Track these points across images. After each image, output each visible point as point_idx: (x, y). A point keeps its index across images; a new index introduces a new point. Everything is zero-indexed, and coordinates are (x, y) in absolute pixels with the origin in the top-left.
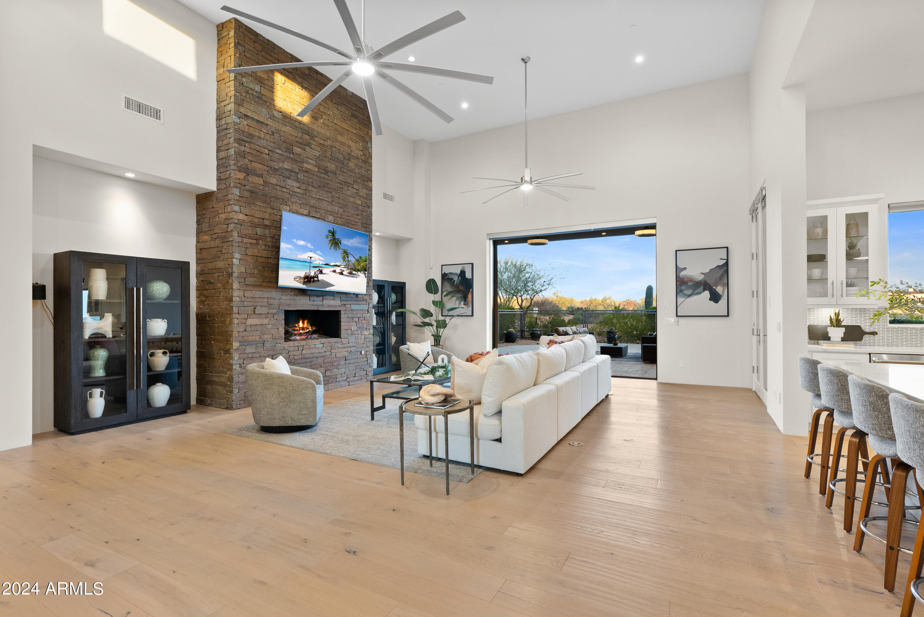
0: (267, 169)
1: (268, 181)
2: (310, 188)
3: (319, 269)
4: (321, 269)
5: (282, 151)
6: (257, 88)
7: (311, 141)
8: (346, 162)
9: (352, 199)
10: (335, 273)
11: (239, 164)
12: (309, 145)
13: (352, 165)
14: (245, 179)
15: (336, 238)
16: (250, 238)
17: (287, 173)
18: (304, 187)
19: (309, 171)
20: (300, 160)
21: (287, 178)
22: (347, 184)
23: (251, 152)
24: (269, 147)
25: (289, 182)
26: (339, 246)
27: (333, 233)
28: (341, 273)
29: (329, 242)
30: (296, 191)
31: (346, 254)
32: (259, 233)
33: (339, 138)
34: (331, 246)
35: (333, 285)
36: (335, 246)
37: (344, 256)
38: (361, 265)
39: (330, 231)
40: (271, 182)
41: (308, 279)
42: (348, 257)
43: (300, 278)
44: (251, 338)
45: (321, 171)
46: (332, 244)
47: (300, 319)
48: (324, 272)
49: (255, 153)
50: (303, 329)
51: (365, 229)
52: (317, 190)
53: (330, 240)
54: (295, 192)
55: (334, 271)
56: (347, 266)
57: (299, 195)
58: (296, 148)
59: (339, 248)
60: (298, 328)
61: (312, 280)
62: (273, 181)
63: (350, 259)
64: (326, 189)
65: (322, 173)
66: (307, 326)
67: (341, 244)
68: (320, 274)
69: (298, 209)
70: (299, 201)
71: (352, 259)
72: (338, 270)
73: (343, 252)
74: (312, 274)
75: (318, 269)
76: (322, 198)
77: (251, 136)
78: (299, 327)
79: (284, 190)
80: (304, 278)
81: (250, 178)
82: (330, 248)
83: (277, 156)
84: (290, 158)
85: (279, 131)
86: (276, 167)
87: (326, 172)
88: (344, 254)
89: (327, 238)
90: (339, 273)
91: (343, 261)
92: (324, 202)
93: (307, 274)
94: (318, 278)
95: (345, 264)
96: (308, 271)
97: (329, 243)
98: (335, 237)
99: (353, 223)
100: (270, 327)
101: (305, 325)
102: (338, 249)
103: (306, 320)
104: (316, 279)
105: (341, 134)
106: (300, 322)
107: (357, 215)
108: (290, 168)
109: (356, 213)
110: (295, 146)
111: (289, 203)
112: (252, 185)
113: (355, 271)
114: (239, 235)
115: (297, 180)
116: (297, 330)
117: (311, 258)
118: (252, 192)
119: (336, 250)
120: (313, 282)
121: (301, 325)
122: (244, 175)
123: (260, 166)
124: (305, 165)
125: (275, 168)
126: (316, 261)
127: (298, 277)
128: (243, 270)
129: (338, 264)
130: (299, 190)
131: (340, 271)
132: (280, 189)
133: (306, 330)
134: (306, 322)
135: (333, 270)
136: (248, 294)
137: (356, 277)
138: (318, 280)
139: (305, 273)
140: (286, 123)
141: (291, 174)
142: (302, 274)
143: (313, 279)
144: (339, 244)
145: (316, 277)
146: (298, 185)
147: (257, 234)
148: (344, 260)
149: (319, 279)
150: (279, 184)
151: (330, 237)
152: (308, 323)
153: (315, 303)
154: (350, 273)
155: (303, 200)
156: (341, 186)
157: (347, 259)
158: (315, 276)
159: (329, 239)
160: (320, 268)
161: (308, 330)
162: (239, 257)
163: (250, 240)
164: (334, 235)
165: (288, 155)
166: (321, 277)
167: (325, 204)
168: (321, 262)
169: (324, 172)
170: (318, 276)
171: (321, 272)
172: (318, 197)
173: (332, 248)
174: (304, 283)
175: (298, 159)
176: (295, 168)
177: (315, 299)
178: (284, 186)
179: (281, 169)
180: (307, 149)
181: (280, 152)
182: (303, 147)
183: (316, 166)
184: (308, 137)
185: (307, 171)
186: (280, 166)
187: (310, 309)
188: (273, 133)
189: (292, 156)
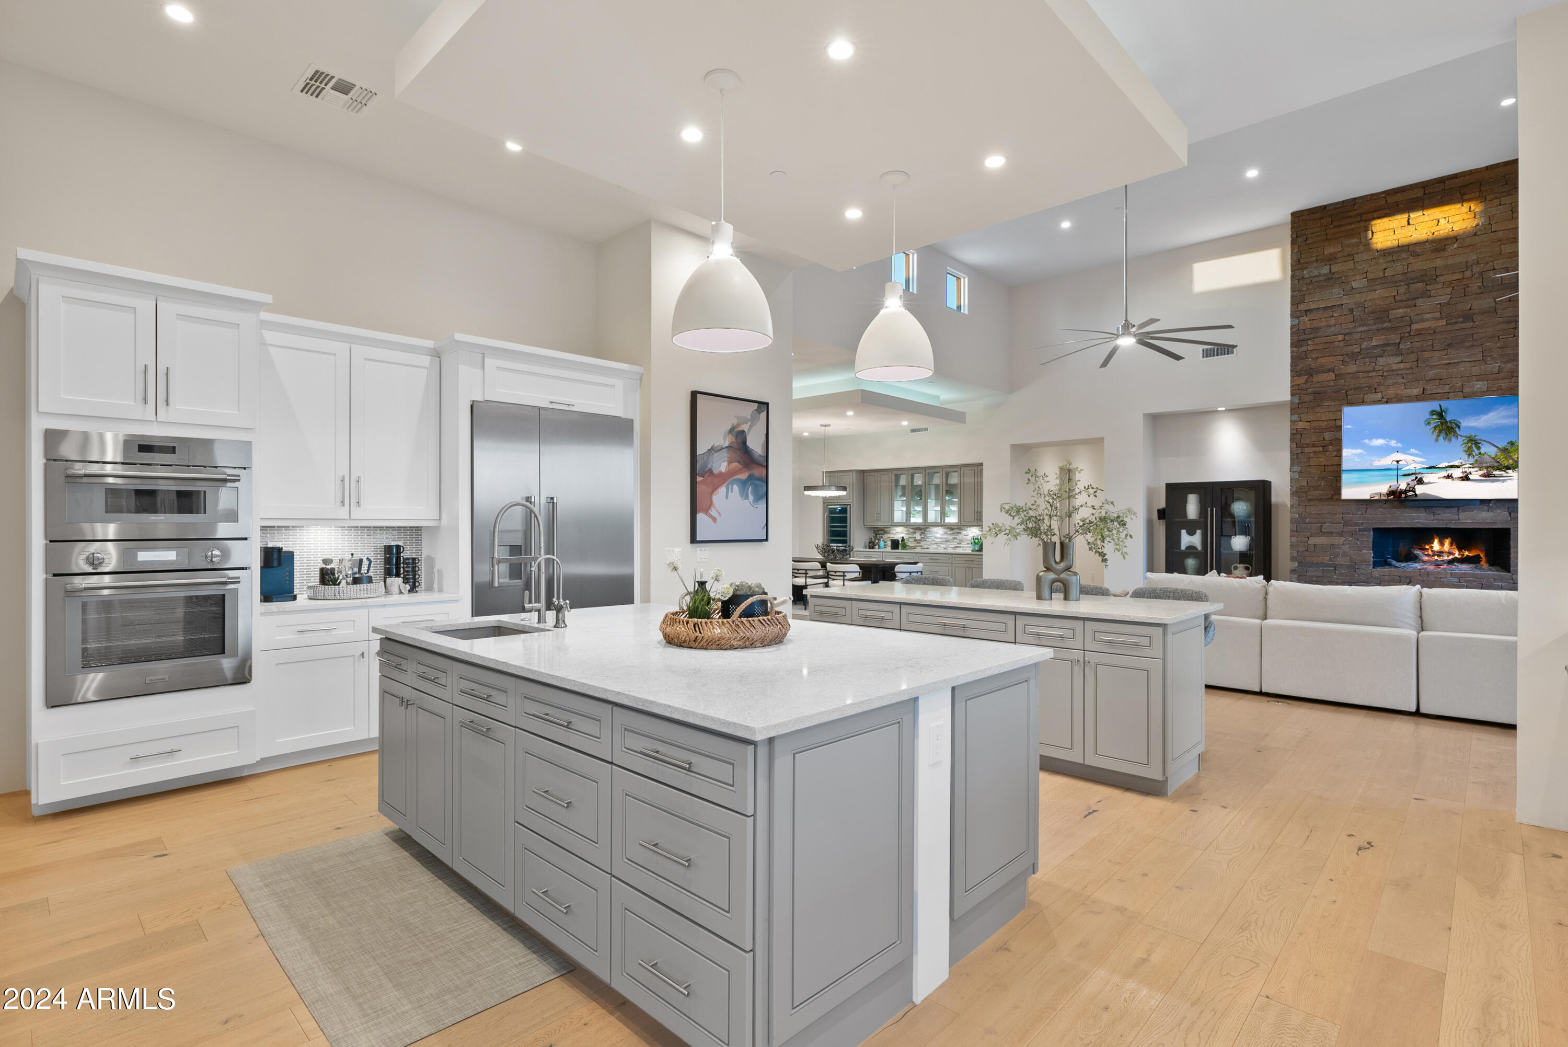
0: (1341, 358)
1: (1342, 372)
2: (1427, 355)
5: (1369, 325)
6: (1325, 270)
7: (1429, 288)
10: (1449, 479)
11: (1298, 368)
12: (1426, 294)
14: (1306, 382)
15: (1448, 419)
16: (1314, 446)
17: (1378, 351)
18: (1413, 357)
19: (1422, 333)
20: (1404, 324)
21: (1376, 357)
23: (1316, 347)
24: (1343, 332)
25: (1381, 361)
26: (1456, 432)
27: (1440, 415)
28: (1465, 478)
29: (1432, 430)
30: (1395, 368)
31: (1473, 442)
32: (1327, 438)
34: (1438, 436)
36: (1447, 435)
37: (1470, 449)
39: (1432, 414)
40: (1349, 371)
41: (1395, 496)
42: (1479, 449)
43: (1380, 493)
44: (1315, 560)
45: (1454, 321)
46: (1439, 432)
47: (1435, 537)
48: (1426, 480)
49: (1321, 347)
50: (1440, 553)
52: (1445, 352)
53: (1435, 427)
54: (1392, 371)
55: (1448, 476)
56: (1478, 465)
57: (1402, 372)
58: (1394, 311)
59: (1456, 436)
60: (1430, 552)
62: (1352, 368)
63: (1484, 451)
64: (1468, 344)
65: (1456, 323)
66: (1449, 549)
67: (1460, 428)
68: (1419, 485)
69: (1399, 392)
70: (1401, 380)
71: (1490, 451)
72: (1456, 473)
73: (1465, 442)
74: (1403, 486)
76: (1456, 361)
77: (1317, 329)
78: (1432, 551)
79: (1374, 374)
80: (1387, 494)
81: (1316, 378)
82: (1437, 440)
83: (1358, 336)
84: (1383, 329)
85: (1362, 305)
86: (1356, 351)
87: (1468, 316)
88: (1470, 445)
89: (1428, 423)
90: (1461, 478)
91: (1464, 458)
92: (1462, 365)
93: (1393, 488)
94: (1415, 491)
95: (1472, 461)
97: (1432, 432)
98: (1445, 419)
100: (1346, 548)
101: (1447, 547)
102: (1453, 439)
103: (1448, 538)
104: (1411, 493)
106: (1434, 541)
108: (1381, 342)
110: (1394, 308)
111: (1382, 389)
112: (1316, 386)
113: (1500, 470)
114: (1298, 446)
115: (1399, 353)
116: (1428, 555)
117: (1397, 463)
118: (1314, 393)
119: (1449, 440)
120: (1405, 497)
121: (1436, 546)
122: (1306, 377)
123: (1330, 359)
124: (1414, 327)
125: (1353, 353)
126: (1408, 466)
128: (1305, 484)
129: (1456, 463)
130: (1402, 366)
131: (1460, 475)
132: (1365, 375)
133: (1448, 557)
134: (1447, 542)
135: (1445, 474)
136: (1312, 510)
137: (1504, 480)
138: (1416, 493)
140: (1375, 287)
141: (1385, 348)
142: (1384, 489)
143: (1406, 493)
144: (1458, 430)
145: (1409, 490)
146: (1399, 359)
147: (1324, 440)
148: (1468, 455)
149: (1418, 492)
150: (1362, 369)
151: (1435, 421)
152: (1451, 544)
153: (1439, 517)
154: (1488, 475)
155: (1410, 376)
157: (1477, 452)
158: (1408, 488)
159: (1431, 425)
161: (1451, 557)
162: (1299, 470)
163: (1316, 449)
165: (1380, 326)
166: (1421, 488)
168: (1419, 467)
169: (1461, 320)
170: (1413, 488)
172: (1446, 362)
173: (1441, 438)
175: (1398, 325)
176: (1394, 338)
177: (1439, 512)
178: (1372, 369)
179: (1366, 349)
180: (1419, 302)
181: (1365, 328)
182: (1412, 303)
183: (1441, 318)
184: (1420, 285)
185: (1419, 333)
186: (1363, 346)
187: (1427, 526)
188: (1351, 311)
189: (1386, 325)
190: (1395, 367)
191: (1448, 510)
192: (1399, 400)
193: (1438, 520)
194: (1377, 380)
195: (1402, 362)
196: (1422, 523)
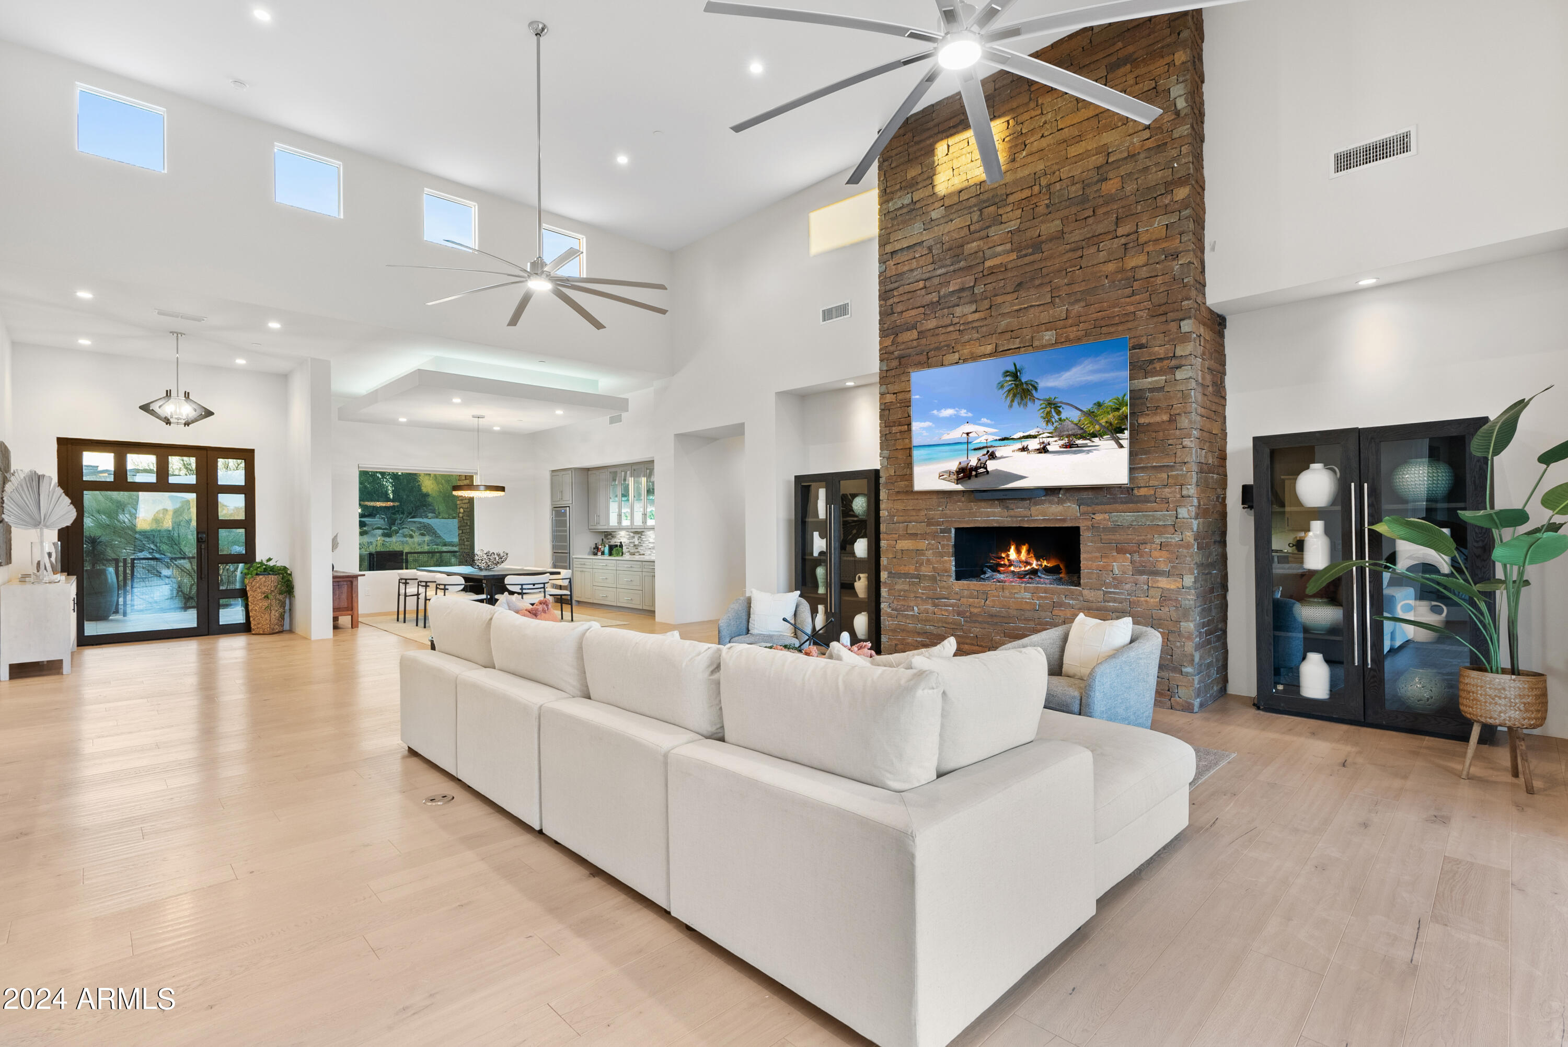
0: (923, 310)
1: (924, 328)
2: (1000, 300)
3: (988, 452)
4: (991, 450)
5: (946, 266)
6: (907, 199)
7: (1001, 211)
8: (1091, 192)
9: (1111, 267)
10: (1026, 452)
11: (886, 326)
12: (997, 221)
13: (1111, 186)
14: (893, 343)
15: (1023, 380)
17: (954, 299)
18: (986, 304)
19: (994, 271)
20: (978, 261)
21: (954, 306)
22: (1095, 240)
23: (901, 299)
24: (924, 277)
25: (958, 311)
26: (1032, 395)
27: (1015, 375)
28: (1044, 450)
29: (1005, 395)
30: (970, 320)
31: (1053, 406)
33: (1073, 151)
34: (1012, 401)
35: (1021, 477)
36: (1022, 399)
37: (1049, 413)
38: (1103, 422)
39: (1006, 373)
40: (930, 326)
41: (965, 473)
42: (1059, 413)
43: (950, 473)
45: (1024, 252)
46: (1015, 396)
47: (1012, 543)
48: (998, 454)
49: (905, 297)
50: (1017, 563)
51: (1163, 319)
52: (1015, 295)
53: (1009, 391)
54: (968, 323)
55: (1024, 449)
56: (1058, 433)
57: (975, 324)
58: (969, 246)
59: (1033, 399)
60: (1006, 562)
61: (974, 473)
62: (932, 323)
63: (1063, 416)
64: (1037, 282)
65: (1026, 255)
66: (1026, 558)
67: (1036, 389)
68: (990, 459)
69: (974, 350)
70: (976, 336)
71: (1071, 415)
72: (1033, 444)
73: (1044, 406)
74: (973, 462)
75: (985, 451)
76: (1026, 306)
77: (901, 275)
78: (1008, 560)
79: (951, 328)
80: (957, 472)
81: (901, 338)
82: (1011, 406)
83: (936, 281)
84: (960, 269)
85: (940, 241)
86: (935, 300)
87: (1037, 246)
88: (1049, 409)
89: (1002, 387)
90: (1038, 450)
91: (1044, 424)
92: (1032, 310)
93: (963, 465)
94: (986, 468)
95: (1051, 428)
96: (963, 459)
97: (1006, 397)
98: (1020, 380)
99: (1117, 320)
100: (929, 554)
101: (1023, 555)
102: (1030, 404)
103: (1025, 545)
104: (982, 470)
105: (1079, 138)
106: (1010, 548)
107: (1133, 294)
108: (957, 288)
109: (1128, 291)
110: (968, 243)
111: (959, 347)
112: (902, 347)
113: (1084, 438)
114: (885, 424)
115: (973, 299)
116: (1005, 565)
117: (968, 434)
118: (900, 357)
119: (1026, 405)
120: (976, 476)
121: (1012, 554)
122: (892, 337)
123: (913, 313)
124: (988, 264)
125: (932, 303)
126: (979, 437)
127: (945, 472)
128: (893, 472)
129: (1033, 432)
130: (977, 316)
131: (1038, 447)
132: (944, 330)
133: (1025, 567)
134: (1024, 549)
135: (1021, 447)
137: (1088, 452)
138: (988, 472)
139: (958, 463)
140: (951, 217)
141: (961, 295)
142: (953, 466)
143: (976, 471)
144: (1034, 392)
145: (981, 468)
146: (974, 307)
148: (1048, 422)
149: (989, 469)
150: (940, 324)
151: (1009, 383)
152: (1028, 552)
153: (1012, 513)
154: (1069, 446)
155: (984, 329)
156: (1079, 253)
157: (1057, 417)
158: (979, 465)
159: (1006, 389)
160: (989, 449)
161: (1028, 567)
163: (900, 427)
164: (1017, 377)
165: (956, 266)
166: (992, 465)
167: (1032, 313)
168: (991, 438)
169: (1031, 250)
170: (985, 464)
171: (992, 456)
172: (1017, 307)
173: (1015, 404)
174: (958, 481)
175: (973, 263)
176: (969, 281)
177: (1012, 506)
178: (949, 322)
179: (945, 296)
180: (992, 231)
181: (943, 270)
182: (983, 233)
183: (1012, 251)
184: (992, 209)
185: (992, 272)
186: (942, 293)
187: (1002, 525)
188: (930, 249)
189: (962, 264)
190: (971, 318)
191: (1021, 503)
192: (974, 358)
193: (1011, 517)
194: (955, 336)
195: (976, 311)
196: (997, 521)
